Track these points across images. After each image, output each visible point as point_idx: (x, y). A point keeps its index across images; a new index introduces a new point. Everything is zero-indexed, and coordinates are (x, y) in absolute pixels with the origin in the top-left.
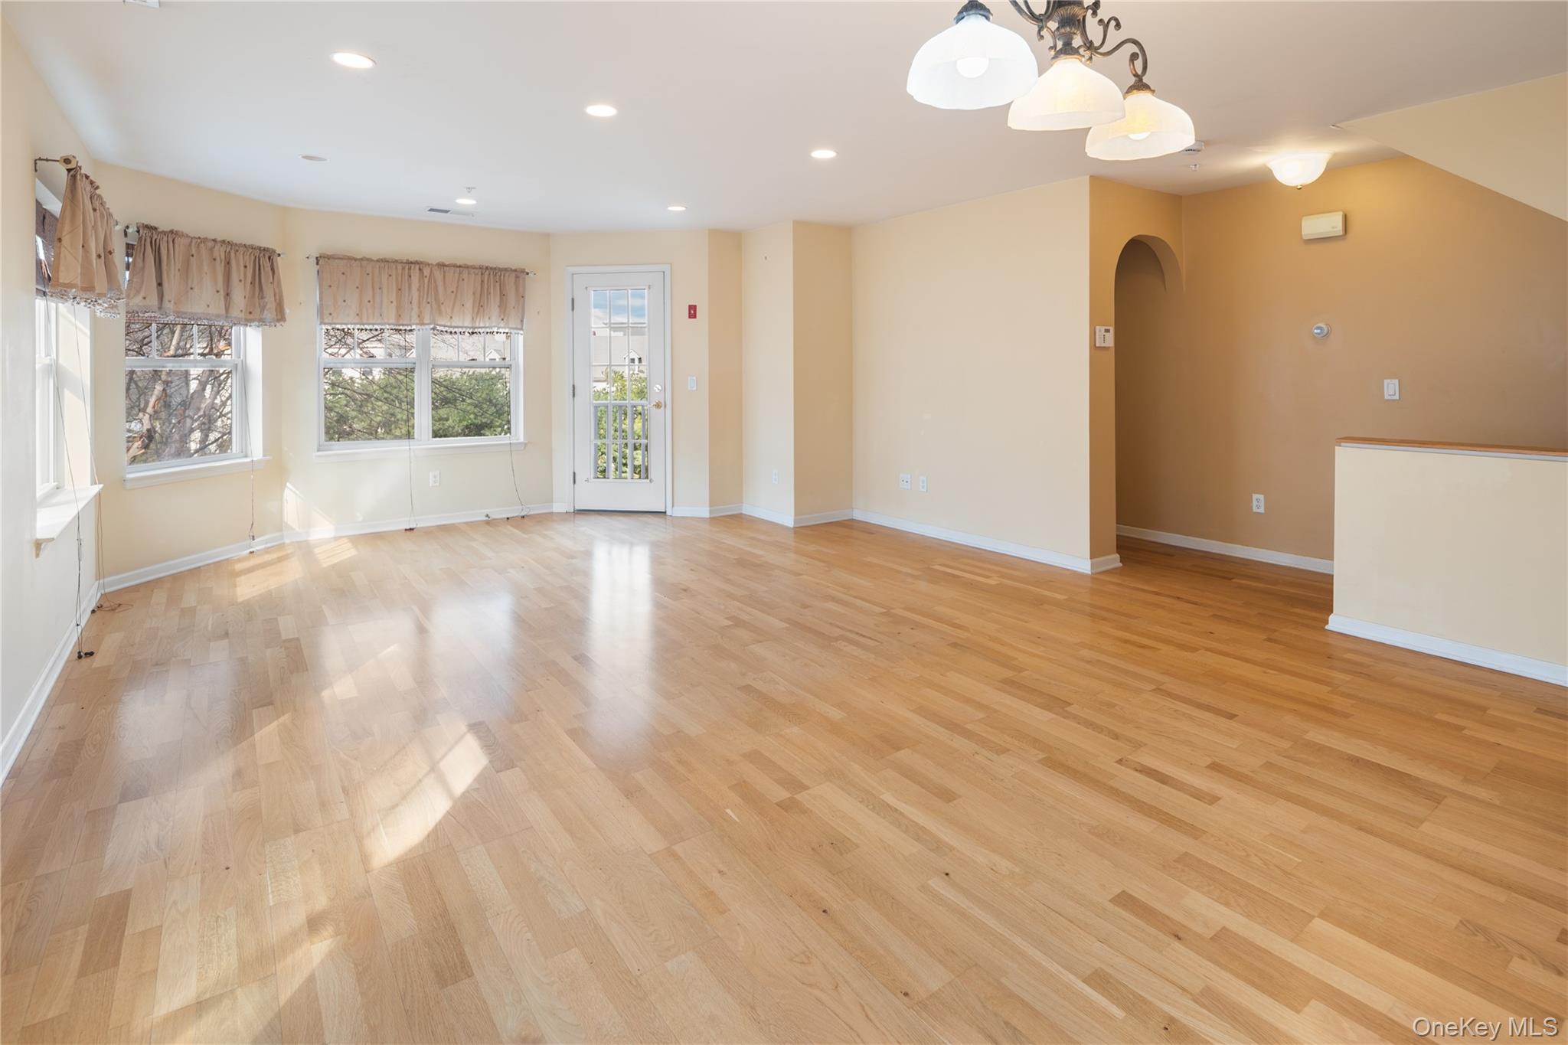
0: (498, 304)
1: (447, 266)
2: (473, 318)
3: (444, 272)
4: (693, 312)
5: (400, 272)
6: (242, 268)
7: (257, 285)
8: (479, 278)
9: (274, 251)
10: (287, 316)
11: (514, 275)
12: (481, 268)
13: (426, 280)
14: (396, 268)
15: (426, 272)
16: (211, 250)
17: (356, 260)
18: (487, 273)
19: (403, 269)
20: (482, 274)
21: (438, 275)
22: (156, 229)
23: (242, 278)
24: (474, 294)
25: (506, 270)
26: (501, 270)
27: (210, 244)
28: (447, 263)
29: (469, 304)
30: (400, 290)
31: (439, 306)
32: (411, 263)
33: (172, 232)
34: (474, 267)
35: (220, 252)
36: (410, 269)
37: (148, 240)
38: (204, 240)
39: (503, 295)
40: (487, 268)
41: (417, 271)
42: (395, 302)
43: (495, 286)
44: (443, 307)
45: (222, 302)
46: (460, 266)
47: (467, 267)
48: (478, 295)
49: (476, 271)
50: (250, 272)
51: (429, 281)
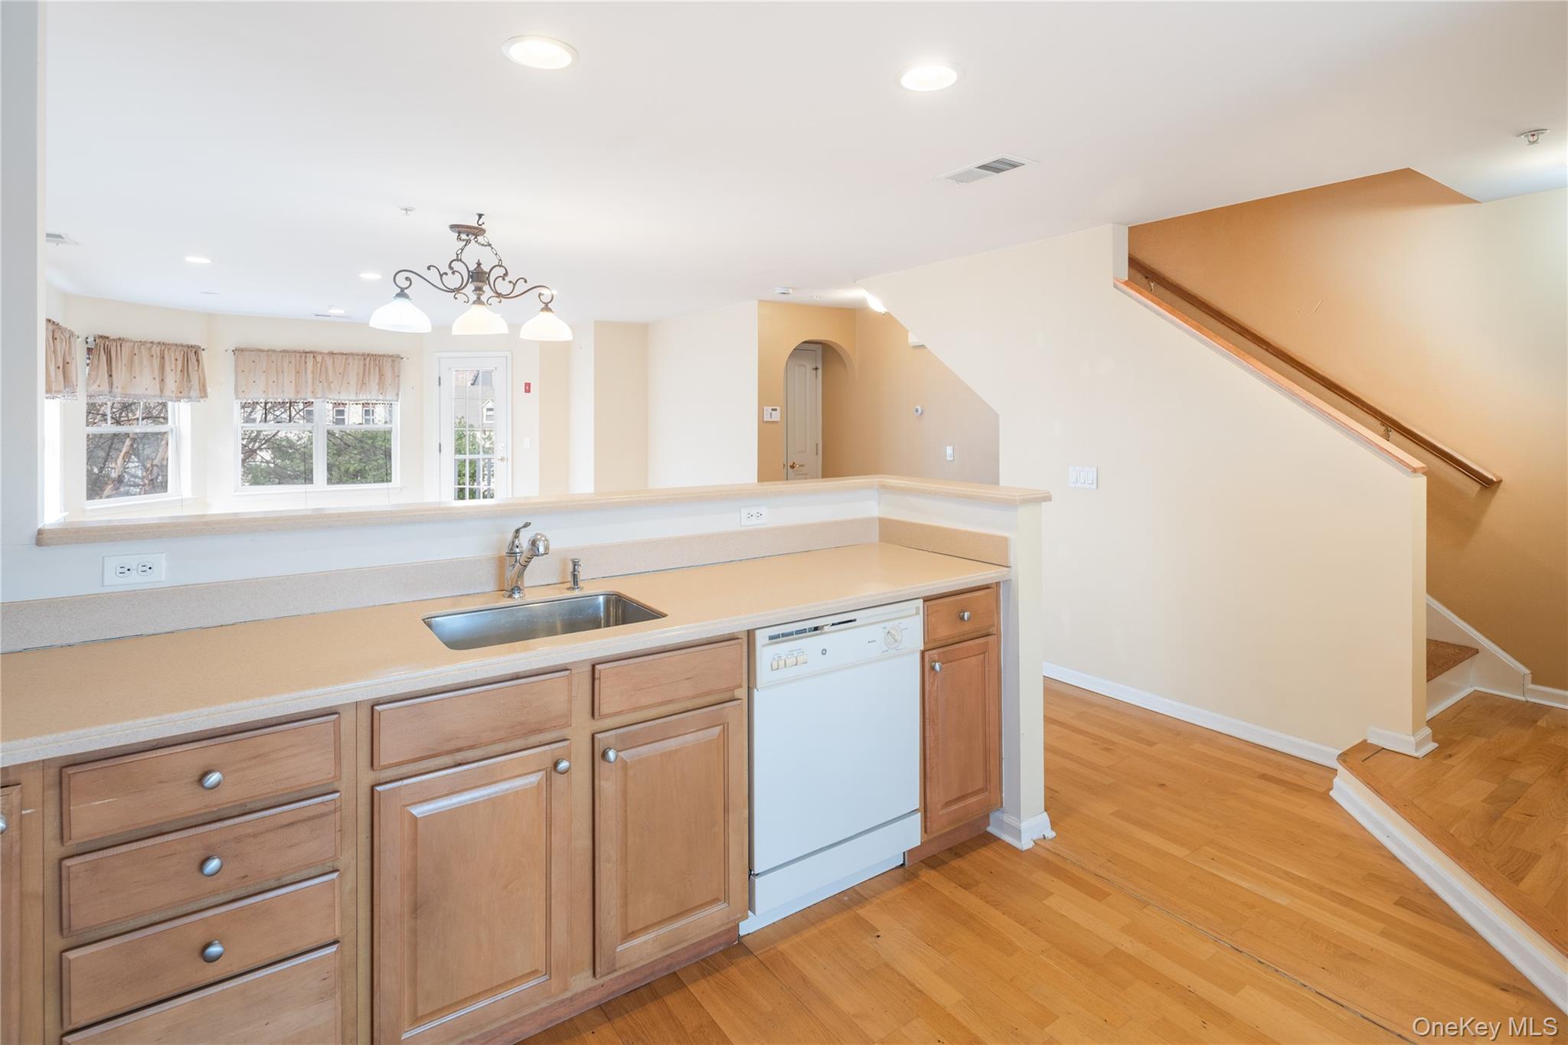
0: (377, 381)
1: (335, 354)
2: (357, 393)
3: (334, 359)
4: (528, 388)
5: (298, 358)
6: (173, 360)
7: (185, 371)
8: (362, 363)
9: (200, 347)
10: (209, 394)
11: (390, 359)
12: (363, 355)
13: (319, 365)
14: (295, 357)
15: (319, 358)
16: (150, 349)
17: (263, 351)
18: (368, 358)
19: (301, 357)
20: (364, 359)
21: (329, 361)
22: (108, 338)
23: (174, 368)
24: (358, 374)
25: (384, 356)
26: (380, 356)
27: (150, 345)
28: (335, 352)
29: (353, 380)
30: (298, 372)
31: (329, 384)
32: (307, 352)
33: (120, 339)
34: (357, 355)
35: (156, 350)
36: (306, 357)
37: (102, 346)
38: (143, 343)
39: (381, 375)
40: (368, 355)
41: (312, 358)
42: (293, 382)
43: (375, 368)
44: (332, 385)
45: (158, 386)
46: (346, 354)
47: (352, 354)
48: (361, 375)
49: (360, 358)
50: (180, 363)
51: (321, 366)
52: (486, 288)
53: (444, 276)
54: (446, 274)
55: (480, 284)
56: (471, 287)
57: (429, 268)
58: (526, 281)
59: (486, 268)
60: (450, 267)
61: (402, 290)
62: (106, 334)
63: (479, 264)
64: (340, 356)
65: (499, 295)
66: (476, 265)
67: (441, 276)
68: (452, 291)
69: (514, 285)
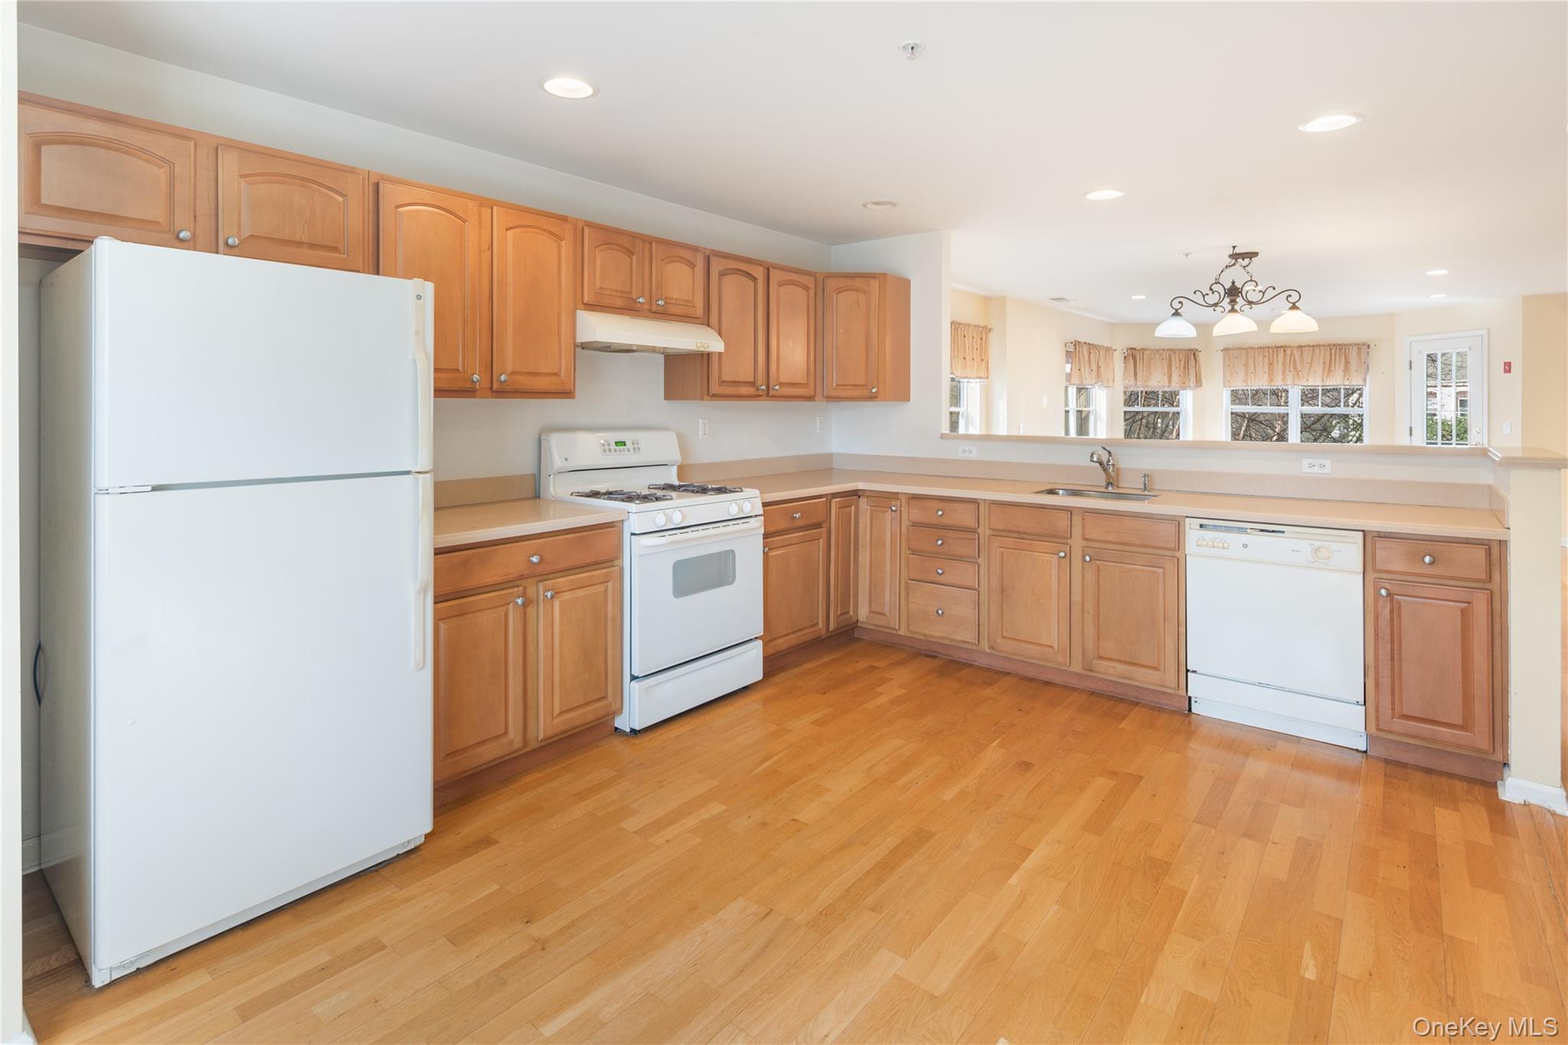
0: (1342, 367)
1: (1303, 347)
2: (1323, 380)
3: (1301, 351)
4: (1508, 368)
5: (1271, 353)
6: (1178, 361)
7: (1186, 368)
8: (1328, 353)
9: (1198, 350)
10: (1203, 384)
11: (1357, 347)
12: (1329, 345)
13: (1288, 357)
14: (1269, 352)
15: (1288, 352)
16: (1162, 354)
17: (1243, 349)
18: (1334, 349)
19: (1273, 351)
21: (1297, 354)
22: (1135, 349)
23: (1178, 366)
24: (1324, 363)
25: (1350, 345)
27: (1161, 351)
28: (1302, 345)
29: (1319, 371)
30: (1272, 364)
31: (1297, 373)
32: (1278, 347)
33: (1142, 349)
34: (1324, 346)
35: (1166, 355)
36: (1277, 351)
38: (1157, 350)
39: (1347, 363)
40: (1334, 345)
41: (1282, 351)
42: (1267, 373)
43: (1340, 358)
44: (1300, 373)
45: (1167, 380)
46: (1313, 346)
47: (1319, 346)
48: (1328, 365)
50: (1183, 362)
51: (1291, 357)
52: (1238, 300)
53: (1206, 296)
54: (1207, 294)
55: (1234, 298)
56: (1227, 300)
57: (1195, 293)
58: (1274, 289)
59: (1239, 285)
60: (1211, 289)
61: (1177, 310)
62: (1134, 347)
63: (1233, 283)
64: (1307, 348)
65: (1250, 303)
66: (1231, 284)
67: (1204, 296)
68: (1213, 305)
69: (1264, 293)
